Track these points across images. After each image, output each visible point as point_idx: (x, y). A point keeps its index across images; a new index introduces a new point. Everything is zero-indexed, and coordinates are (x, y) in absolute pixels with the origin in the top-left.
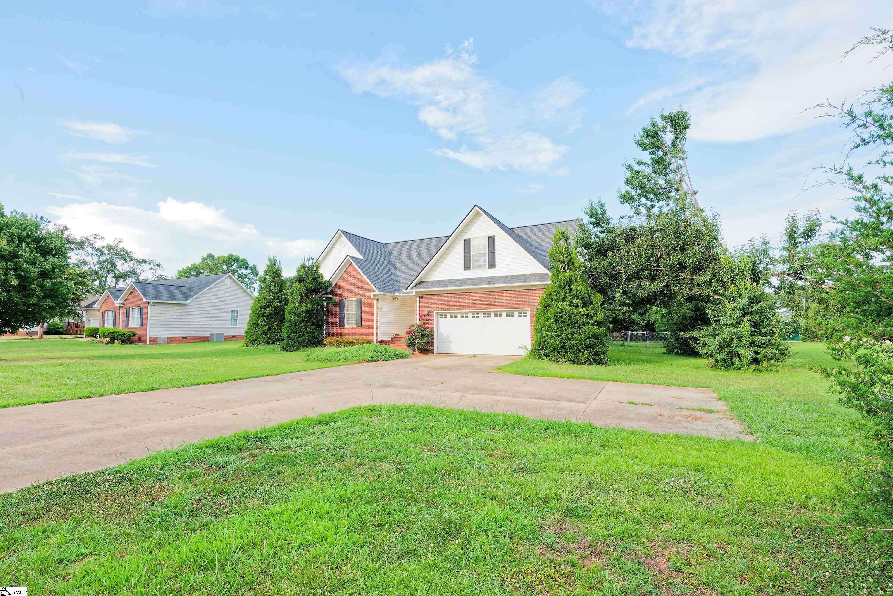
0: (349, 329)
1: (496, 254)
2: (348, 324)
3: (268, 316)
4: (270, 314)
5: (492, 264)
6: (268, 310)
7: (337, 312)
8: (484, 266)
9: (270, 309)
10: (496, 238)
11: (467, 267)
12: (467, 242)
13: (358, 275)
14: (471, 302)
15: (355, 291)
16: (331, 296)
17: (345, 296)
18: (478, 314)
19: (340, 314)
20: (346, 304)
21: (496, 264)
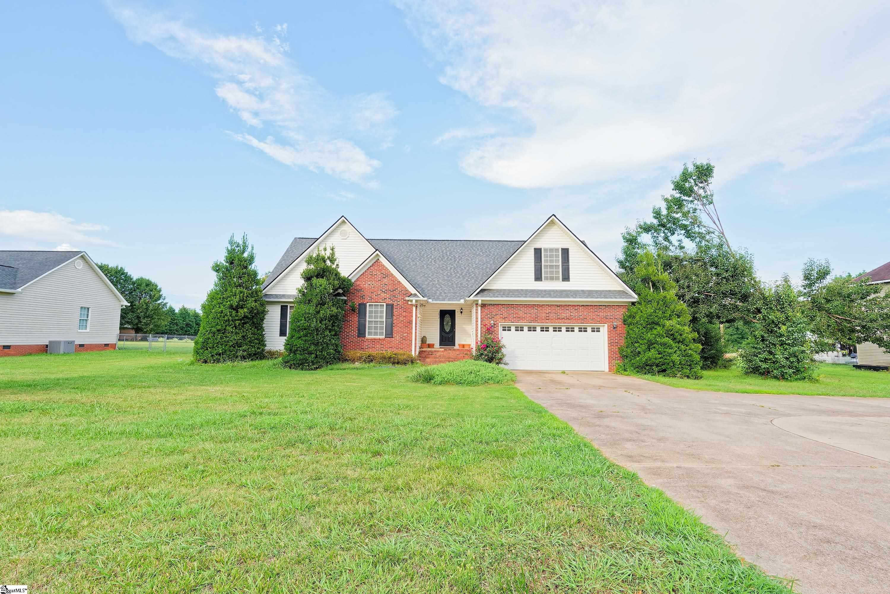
0: (373, 341)
1: (570, 267)
2: (370, 333)
3: (241, 320)
4: (245, 317)
5: (566, 278)
6: (242, 312)
7: (355, 319)
8: (557, 279)
9: (245, 310)
10: (570, 251)
11: (538, 277)
12: (538, 252)
13: (388, 275)
14: (544, 315)
15: (383, 295)
16: (346, 298)
17: (367, 299)
18: (548, 328)
19: (359, 321)
20: (368, 309)
21: (570, 277)
